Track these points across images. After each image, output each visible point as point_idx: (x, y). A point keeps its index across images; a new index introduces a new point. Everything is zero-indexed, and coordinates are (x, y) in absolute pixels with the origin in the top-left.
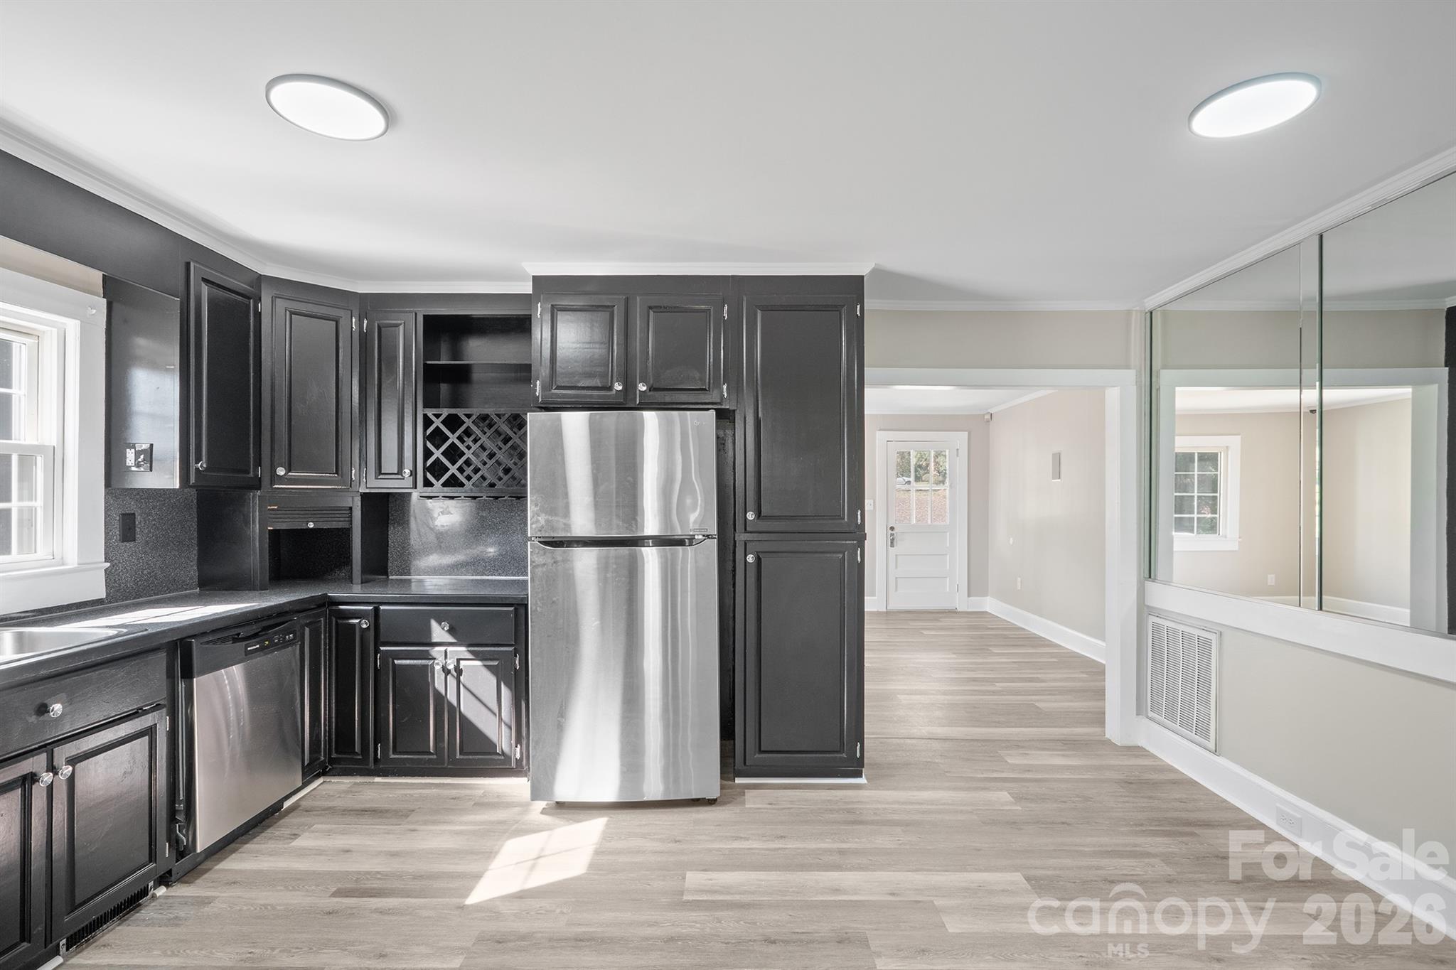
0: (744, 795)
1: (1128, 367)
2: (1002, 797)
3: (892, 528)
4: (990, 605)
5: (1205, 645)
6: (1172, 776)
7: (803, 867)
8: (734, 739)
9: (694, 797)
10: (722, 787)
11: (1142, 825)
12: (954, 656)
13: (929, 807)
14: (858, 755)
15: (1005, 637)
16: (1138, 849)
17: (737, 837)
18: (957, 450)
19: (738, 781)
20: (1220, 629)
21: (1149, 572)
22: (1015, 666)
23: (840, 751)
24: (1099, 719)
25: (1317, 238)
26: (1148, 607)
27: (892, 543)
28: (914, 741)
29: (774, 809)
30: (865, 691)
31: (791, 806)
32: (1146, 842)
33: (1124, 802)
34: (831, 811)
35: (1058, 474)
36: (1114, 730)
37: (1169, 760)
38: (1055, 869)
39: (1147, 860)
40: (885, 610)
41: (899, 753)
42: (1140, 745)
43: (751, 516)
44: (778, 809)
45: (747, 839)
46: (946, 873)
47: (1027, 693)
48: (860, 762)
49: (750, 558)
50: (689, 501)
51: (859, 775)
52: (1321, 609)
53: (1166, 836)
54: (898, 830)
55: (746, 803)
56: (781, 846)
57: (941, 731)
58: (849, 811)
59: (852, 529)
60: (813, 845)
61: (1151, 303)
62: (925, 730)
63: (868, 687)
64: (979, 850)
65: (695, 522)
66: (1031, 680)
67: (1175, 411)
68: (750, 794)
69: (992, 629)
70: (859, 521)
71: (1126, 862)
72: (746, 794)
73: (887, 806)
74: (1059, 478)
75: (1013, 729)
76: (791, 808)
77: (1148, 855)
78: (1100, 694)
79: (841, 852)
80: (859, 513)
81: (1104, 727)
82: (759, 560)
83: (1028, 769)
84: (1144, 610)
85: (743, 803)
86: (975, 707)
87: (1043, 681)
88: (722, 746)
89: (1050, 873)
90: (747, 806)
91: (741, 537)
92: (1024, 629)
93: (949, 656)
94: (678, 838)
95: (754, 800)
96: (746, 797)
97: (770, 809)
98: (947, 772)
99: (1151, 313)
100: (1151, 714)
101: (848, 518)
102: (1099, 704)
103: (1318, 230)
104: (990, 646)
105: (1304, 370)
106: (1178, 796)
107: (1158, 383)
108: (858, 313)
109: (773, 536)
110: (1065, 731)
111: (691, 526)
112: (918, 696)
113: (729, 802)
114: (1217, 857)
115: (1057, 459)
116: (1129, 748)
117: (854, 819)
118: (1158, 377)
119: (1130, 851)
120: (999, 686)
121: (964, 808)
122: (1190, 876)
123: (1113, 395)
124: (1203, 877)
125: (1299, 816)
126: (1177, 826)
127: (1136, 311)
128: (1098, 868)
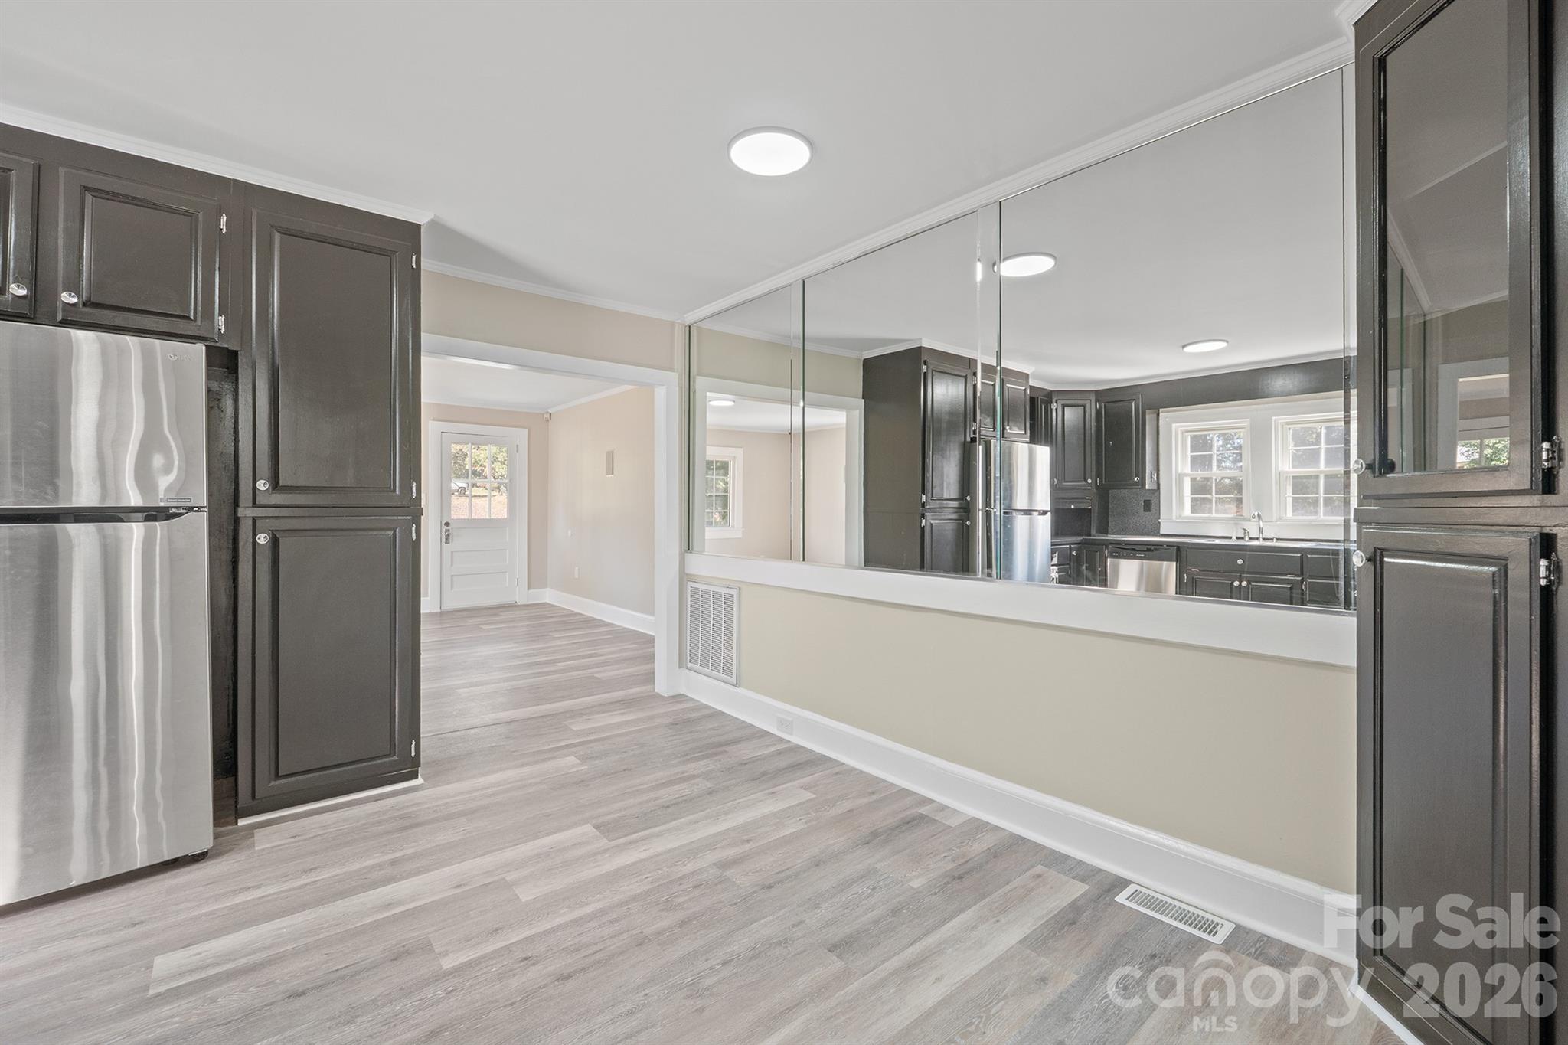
0: (253, 837)
1: (671, 370)
2: (569, 762)
3: (447, 524)
4: (549, 596)
5: (729, 599)
6: (707, 712)
7: (342, 894)
8: (235, 775)
9: (166, 858)
10: (216, 836)
11: (687, 755)
12: (516, 645)
13: (496, 789)
14: (413, 754)
15: (565, 622)
16: (686, 774)
17: (241, 889)
18: (517, 446)
19: (242, 822)
20: (740, 586)
21: (688, 546)
22: (575, 646)
23: (390, 754)
24: (650, 678)
25: (801, 282)
26: (687, 575)
27: (447, 539)
28: (476, 730)
29: (299, 841)
30: (421, 691)
31: (325, 831)
32: (692, 768)
33: (672, 740)
34: (380, 823)
35: (611, 470)
36: (662, 686)
37: (704, 701)
38: (620, 810)
39: (693, 782)
40: (439, 610)
41: (459, 745)
42: (682, 693)
43: (262, 485)
44: (305, 840)
45: (259, 887)
46: (517, 847)
47: (590, 667)
48: (416, 762)
49: (262, 539)
50: (158, 461)
51: (414, 776)
52: (804, 560)
53: (708, 758)
54: (463, 820)
55: (256, 845)
56: (308, 881)
57: (504, 715)
58: (402, 817)
59: (405, 503)
60: (356, 866)
61: (690, 318)
62: (489, 718)
63: (425, 687)
64: (550, 815)
65: (168, 489)
66: (590, 656)
67: (706, 426)
68: (259, 834)
69: (552, 617)
70: (414, 495)
71: (677, 787)
72: (255, 835)
73: (448, 800)
74: (613, 473)
75: (577, 700)
76: (325, 834)
77: (694, 777)
78: (651, 658)
79: (394, 863)
80: (414, 485)
81: (654, 684)
82: (275, 542)
83: (592, 732)
84: (684, 577)
85: (253, 845)
86: (538, 688)
87: (601, 655)
88: (215, 787)
89: (616, 816)
90: (257, 848)
91: (246, 512)
92: (581, 614)
93: (509, 646)
94: (138, 920)
95: (264, 841)
96: (256, 838)
97: (296, 842)
98: (514, 752)
99: (690, 327)
100: (690, 665)
101: (400, 491)
102: (649, 666)
103: (803, 276)
104: (551, 632)
105: (793, 391)
106: (711, 726)
107: (694, 386)
108: (414, 264)
109: (297, 511)
110: (622, 693)
111: (161, 495)
112: (480, 688)
113: (229, 851)
114: (741, 764)
115: (611, 456)
116: (673, 697)
117: (408, 823)
118: (694, 382)
119: (680, 778)
120: (561, 665)
121: (533, 781)
122: (724, 784)
123: (660, 393)
124: (734, 781)
125: (790, 719)
126: (712, 748)
127: (678, 323)
128: (656, 799)
